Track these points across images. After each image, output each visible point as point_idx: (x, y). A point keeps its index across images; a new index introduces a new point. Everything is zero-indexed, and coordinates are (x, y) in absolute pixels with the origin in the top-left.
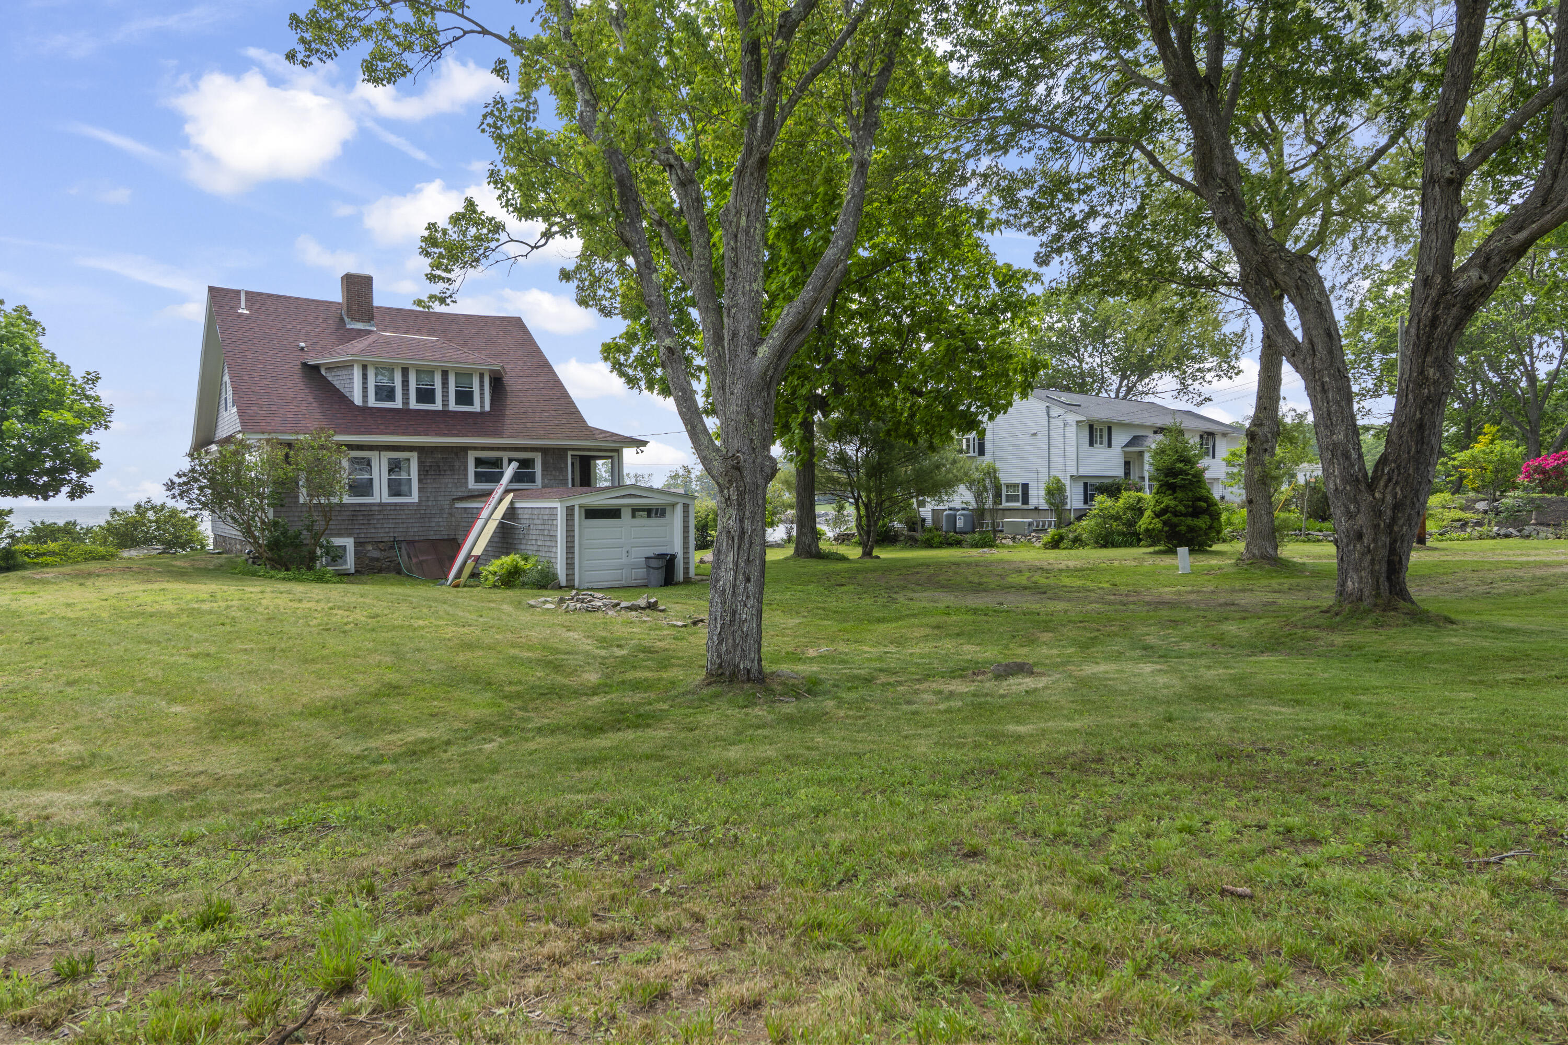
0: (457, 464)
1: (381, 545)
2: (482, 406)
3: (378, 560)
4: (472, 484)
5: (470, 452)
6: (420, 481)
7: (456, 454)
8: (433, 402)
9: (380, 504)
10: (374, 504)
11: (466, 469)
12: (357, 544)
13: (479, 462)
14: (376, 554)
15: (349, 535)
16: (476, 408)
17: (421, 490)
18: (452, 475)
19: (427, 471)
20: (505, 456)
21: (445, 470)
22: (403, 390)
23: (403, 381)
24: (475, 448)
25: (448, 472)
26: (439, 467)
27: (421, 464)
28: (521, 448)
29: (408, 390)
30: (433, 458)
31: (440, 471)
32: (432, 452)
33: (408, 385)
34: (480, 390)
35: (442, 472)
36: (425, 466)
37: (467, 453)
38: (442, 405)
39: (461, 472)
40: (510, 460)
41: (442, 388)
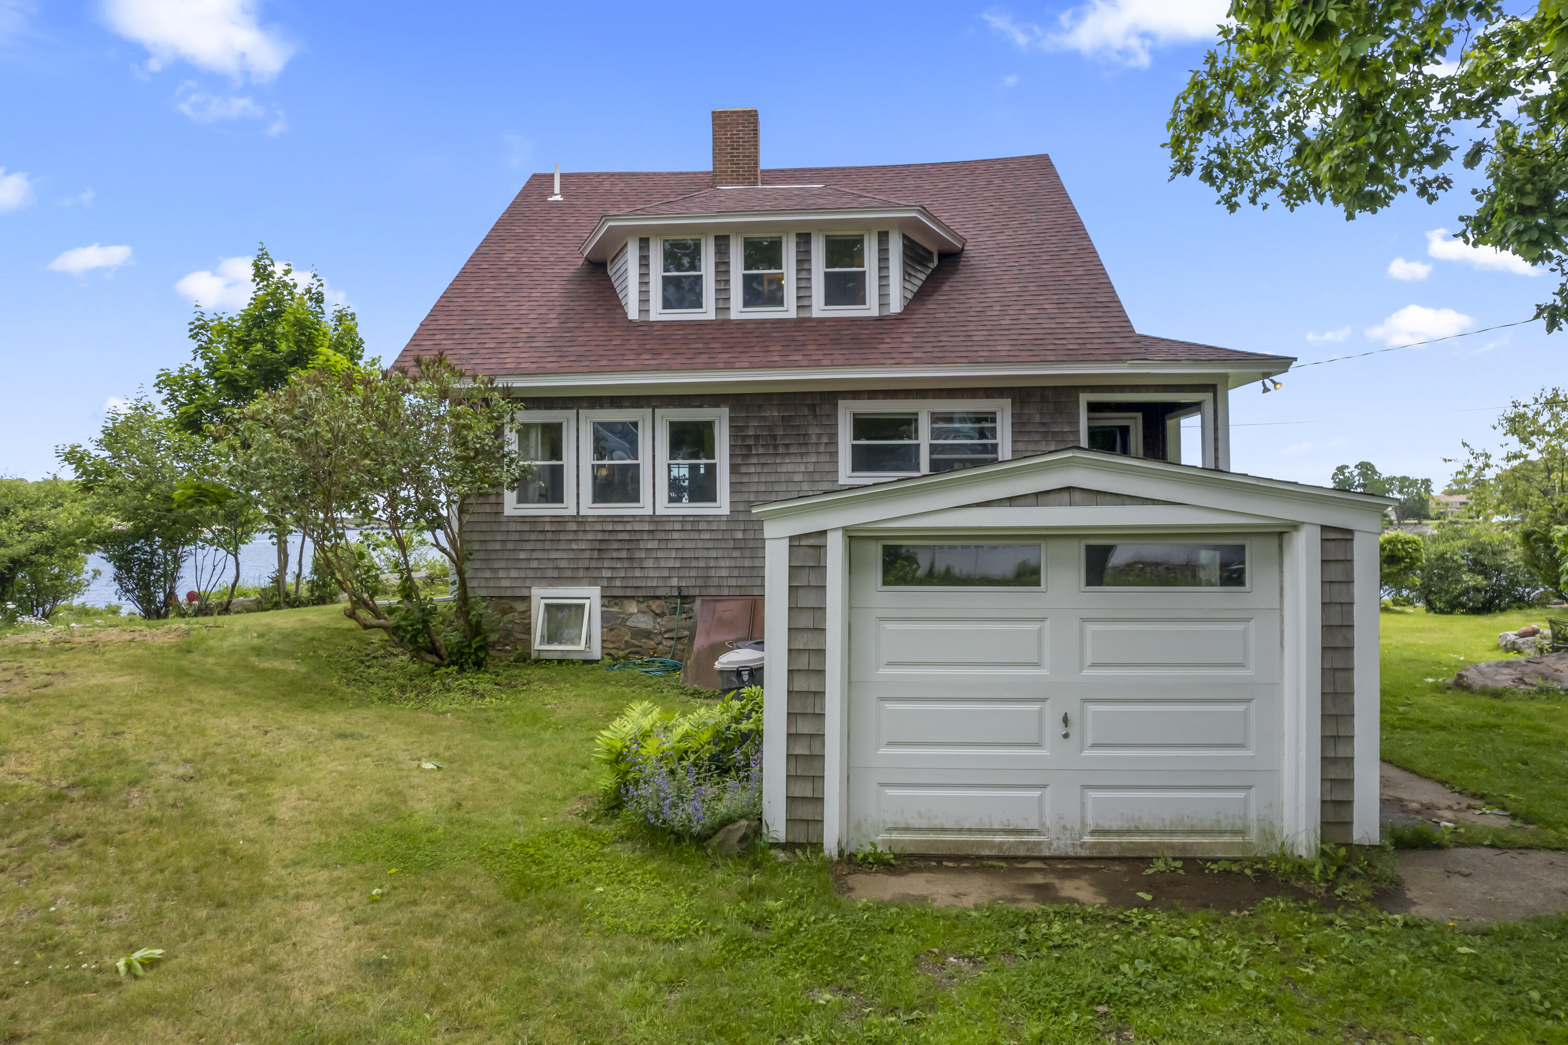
0: (814, 431)
1: (655, 605)
2: (883, 304)
3: (648, 634)
4: (845, 474)
5: (841, 403)
6: (734, 469)
7: (812, 408)
8: (780, 302)
9: (654, 519)
10: (641, 519)
11: (833, 441)
12: (609, 599)
13: (863, 426)
14: (644, 622)
15: (593, 581)
16: (871, 308)
17: (735, 488)
18: (802, 454)
19: (749, 447)
20: (924, 410)
21: (787, 445)
22: (717, 281)
23: (717, 265)
24: (856, 395)
25: (793, 450)
26: (774, 437)
27: (737, 431)
28: (962, 390)
29: (727, 282)
30: (763, 418)
31: (776, 446)
32: (760, 406)
33: (727, 272)
34: (880, 268)
35: (781, 450)
36: (744, 438)
37: (837, 404)
38: (798, 307)
39: (822, 449)
40: (936, 418)
41: (798, 271)
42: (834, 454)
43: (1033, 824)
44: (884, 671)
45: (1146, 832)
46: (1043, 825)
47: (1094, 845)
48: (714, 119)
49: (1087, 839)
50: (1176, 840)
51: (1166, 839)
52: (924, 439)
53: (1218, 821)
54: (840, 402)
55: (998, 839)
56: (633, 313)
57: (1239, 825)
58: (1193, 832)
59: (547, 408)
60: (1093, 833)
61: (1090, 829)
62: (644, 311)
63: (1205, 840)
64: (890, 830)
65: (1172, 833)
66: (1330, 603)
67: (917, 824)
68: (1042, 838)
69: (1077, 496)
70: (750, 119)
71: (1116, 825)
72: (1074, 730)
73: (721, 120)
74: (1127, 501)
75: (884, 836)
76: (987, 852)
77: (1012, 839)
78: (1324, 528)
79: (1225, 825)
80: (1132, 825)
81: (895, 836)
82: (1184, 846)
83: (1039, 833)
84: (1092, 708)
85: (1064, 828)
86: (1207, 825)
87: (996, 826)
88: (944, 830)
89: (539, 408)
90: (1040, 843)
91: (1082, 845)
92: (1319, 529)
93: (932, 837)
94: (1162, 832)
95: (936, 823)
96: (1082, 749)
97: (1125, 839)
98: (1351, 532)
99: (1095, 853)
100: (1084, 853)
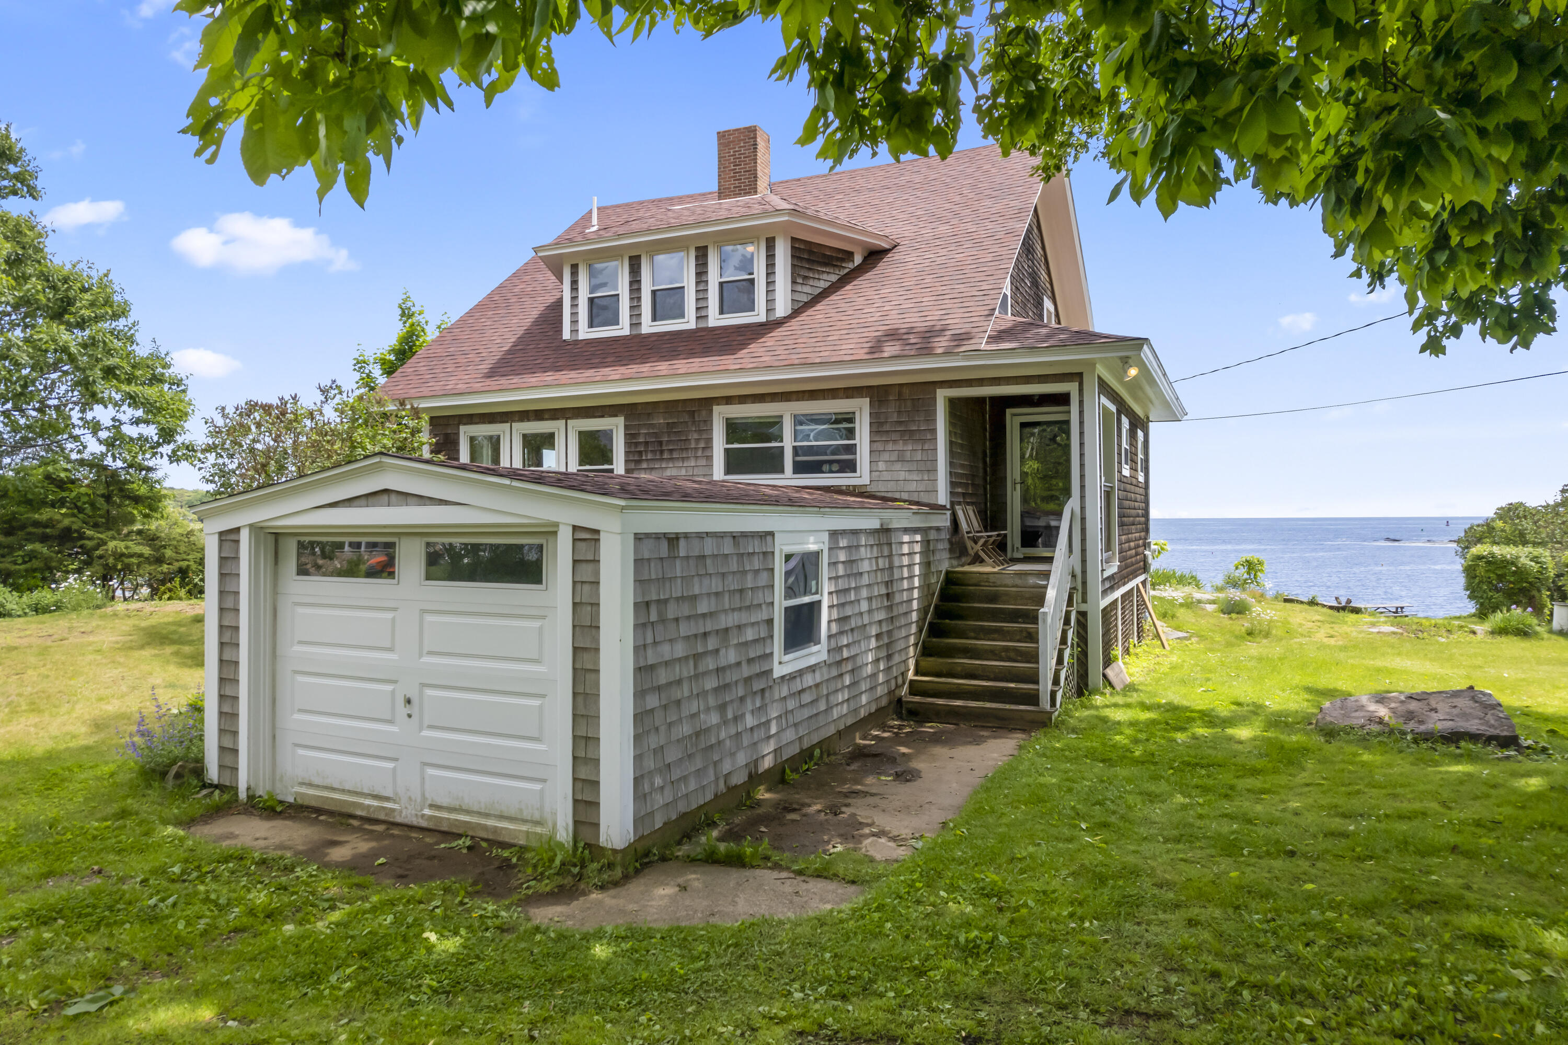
0: (693, 436)
2: (770, 309)
7: (693, 414)
8: (682, 314)
11: (709, 445)
13: (734, 430)
16: (759, 314)
18: (683, 459)
19: (640, 453)
20: (787, 411)
21: (671, 451)
22: (631, 299)
23: (631, 283)
24: (728, 400)
25: (675, 455)
26: (661, 443)
27: (630, 438)
28: (823, 391)
29: (639, 299)
30: (652, 426)
31: (662, 452)
32: (649, 414)
33: (639, 289)
34: (768, 274)
35: (666, 456)
36: (636, 444)
37: (712, 410)
38: (697, 318)
39: (700, 453)
40: (798, 420)
41: (697, 283)
42: (710, 458)
43: (388, 793)
44: (298, 648)
45: (468, 812)
46: (396, 794)
47: (431, 818)
48: (719, 139)
49: (427, 812)
50: (490, 822)
51: (483, 821)
52: (788, 443)
53: (521, 810)
54: (715, 408)
55: (368, 802)
56: (566, 335)
57: (537, 816)
58: (502, 817)
59: (490, 422)
60: (431, 806)
61: (429, 802)
62: (574, 331)
63: (511, 826)
64: (302, 784)
65: (487, 815)
66: (581, 603)
67: (316, 781)
68: (396, 806)
69: (393, 497)
70: (750, 134)
71: (445, 802)
72: (415, 710)
73: (725, 139)
74: (428, 502)
75: (297, 789)
76: (359, 813)
77: (375, 803)
78: (575, 528)
79: (526, 815)
80: (455, 804)
81: (303, 790)
82: (495, 830)
83: (395, 801)
84: (429, 692)
85: (410, 799)
86: (512, 812)
87: (366, 791)
88: (333, 789)
89: (484, 423)
90: (393, 810)
91: (423, 816)
92: (571, 529)
93: (326, 794)
94: (479, 814)
95: (327, 782)
96: (421, 729)
97: (453, 816)
98: (597, 532)
99: (431, 825)
100: (424, 824)
